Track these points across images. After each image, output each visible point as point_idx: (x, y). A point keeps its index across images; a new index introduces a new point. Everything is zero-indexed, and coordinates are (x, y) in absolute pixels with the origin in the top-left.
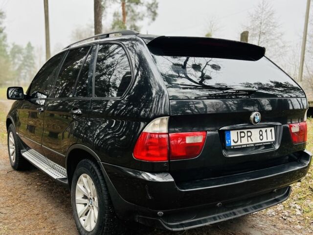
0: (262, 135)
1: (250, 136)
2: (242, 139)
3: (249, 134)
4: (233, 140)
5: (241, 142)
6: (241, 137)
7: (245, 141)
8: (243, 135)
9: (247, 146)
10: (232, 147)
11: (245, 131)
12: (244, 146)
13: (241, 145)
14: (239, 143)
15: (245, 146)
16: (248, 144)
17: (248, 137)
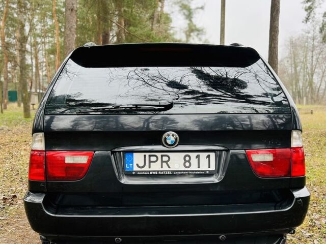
0: (189, 161)
1: (167, 162)
2: (151, 163)
3: (165, 159)
4: (137, 165)
5: (150, 167)
6: (150, 162)
7: (156, 167)
8: (153, 159)
9: (160, 173)
10: (134, 173)
11: (159, 155)
12: (154, 173)
13: (149, 171)
14: (146, 168)
15: (156, 173)
16: (161, 171)
17: (162, 162)
